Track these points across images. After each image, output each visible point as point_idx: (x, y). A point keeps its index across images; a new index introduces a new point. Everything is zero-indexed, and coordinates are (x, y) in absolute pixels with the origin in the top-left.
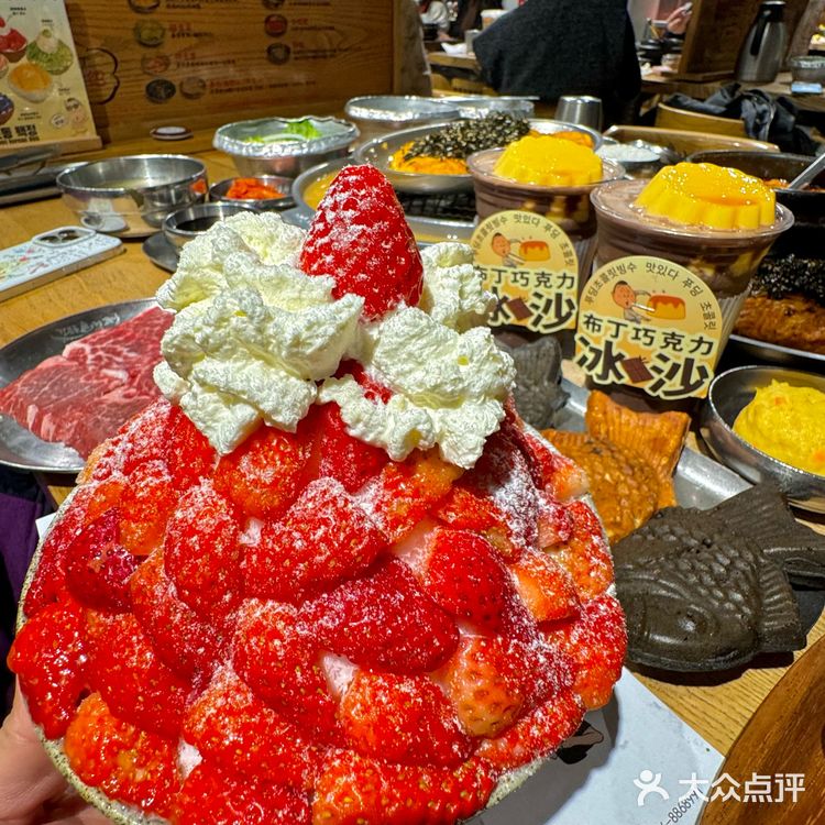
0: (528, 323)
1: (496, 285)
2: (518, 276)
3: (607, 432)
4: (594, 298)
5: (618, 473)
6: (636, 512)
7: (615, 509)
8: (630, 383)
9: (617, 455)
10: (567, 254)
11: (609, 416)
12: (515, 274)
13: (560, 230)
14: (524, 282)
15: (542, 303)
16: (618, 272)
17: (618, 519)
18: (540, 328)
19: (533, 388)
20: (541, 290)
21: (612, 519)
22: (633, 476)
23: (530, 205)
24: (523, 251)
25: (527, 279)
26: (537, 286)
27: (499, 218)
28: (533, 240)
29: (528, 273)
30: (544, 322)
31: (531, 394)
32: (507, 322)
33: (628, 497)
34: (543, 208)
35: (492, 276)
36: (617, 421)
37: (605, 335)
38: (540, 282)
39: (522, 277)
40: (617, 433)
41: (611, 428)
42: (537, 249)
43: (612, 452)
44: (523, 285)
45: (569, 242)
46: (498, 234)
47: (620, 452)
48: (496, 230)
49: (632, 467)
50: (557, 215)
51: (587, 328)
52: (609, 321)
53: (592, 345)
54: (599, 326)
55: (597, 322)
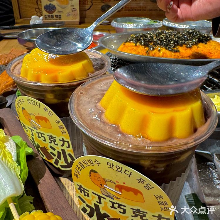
0: (53, 162)
15: (56, 153)
16: (89, 163)
30: (60, 164)
37: (93, 200)
45: (60, 120)
51: (81, 192)
52: (93, 193)
53: (87, 203)
54: (88, 194)
55: (85, 191)
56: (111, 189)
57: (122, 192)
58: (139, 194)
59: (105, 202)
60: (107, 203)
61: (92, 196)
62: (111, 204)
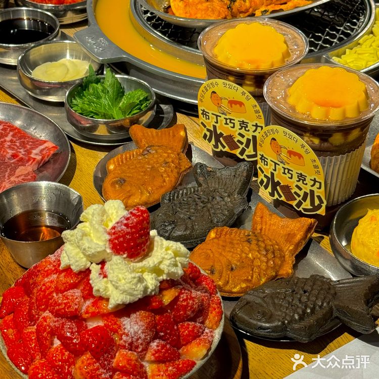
0: (237, 152)
1: (215, 124)
2: (228, 121)
3: (261, 230)
4: (263, 145)
5: (257, 253)
6: (262, 275)
7: (248, 272)
8: (285, 201)
9: (260, 243)
10: (257, 112)
11: (264, 220)
12: (226, 119)
13: (251, 96)
14: (232, 125)
15: (244, 140)
16: (271, 133)
17: (250, 278)
18: (244, 157)
19: (226, 199)
20: (243, 131)
21: (246, 278)
22: (266, 256)
23: (232, 78)
24: (229, 106)
25: (234, 124)
26: (240, 129)
27: (214, 82)
28: (235, 99)
29: (234, 120)
30: (246, 153)
31: (223, 203)
32: (224, 150)
33: (259, 267)
34: (239, 81)
35: (213, 118)
36: (269, 222)
37: (270, 168)
38: (242, 127)
39: (230, 122)
40: (267, 230)
41: (264, 227)
42: (238, 105)
43: (258, 241)
44: (231, 127)
45: (257, 104)
46: (214, 92)
47: (263, 241)
48: (213, 89)
49: (267, 251)
50: (250, 85)
51: (262, 162)
52: (271, 160)
53: (265, 173)
54: (267, 162)
55: (266, 160)
56: (284, 155)
57: (290, 157)
58: (301, 158)
59: (279, 168)
60: (280, 169)
61: (270, 164)
62: (282, 170)
